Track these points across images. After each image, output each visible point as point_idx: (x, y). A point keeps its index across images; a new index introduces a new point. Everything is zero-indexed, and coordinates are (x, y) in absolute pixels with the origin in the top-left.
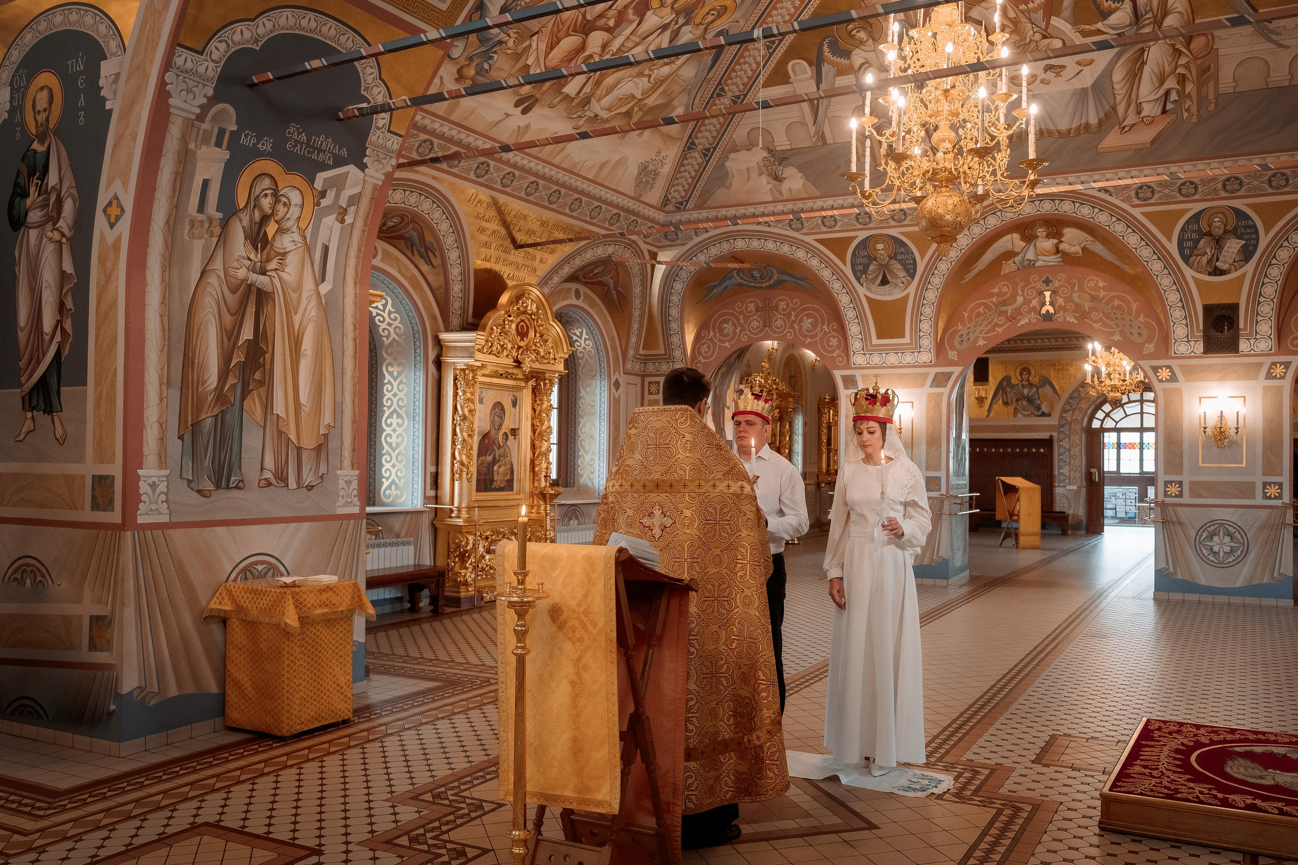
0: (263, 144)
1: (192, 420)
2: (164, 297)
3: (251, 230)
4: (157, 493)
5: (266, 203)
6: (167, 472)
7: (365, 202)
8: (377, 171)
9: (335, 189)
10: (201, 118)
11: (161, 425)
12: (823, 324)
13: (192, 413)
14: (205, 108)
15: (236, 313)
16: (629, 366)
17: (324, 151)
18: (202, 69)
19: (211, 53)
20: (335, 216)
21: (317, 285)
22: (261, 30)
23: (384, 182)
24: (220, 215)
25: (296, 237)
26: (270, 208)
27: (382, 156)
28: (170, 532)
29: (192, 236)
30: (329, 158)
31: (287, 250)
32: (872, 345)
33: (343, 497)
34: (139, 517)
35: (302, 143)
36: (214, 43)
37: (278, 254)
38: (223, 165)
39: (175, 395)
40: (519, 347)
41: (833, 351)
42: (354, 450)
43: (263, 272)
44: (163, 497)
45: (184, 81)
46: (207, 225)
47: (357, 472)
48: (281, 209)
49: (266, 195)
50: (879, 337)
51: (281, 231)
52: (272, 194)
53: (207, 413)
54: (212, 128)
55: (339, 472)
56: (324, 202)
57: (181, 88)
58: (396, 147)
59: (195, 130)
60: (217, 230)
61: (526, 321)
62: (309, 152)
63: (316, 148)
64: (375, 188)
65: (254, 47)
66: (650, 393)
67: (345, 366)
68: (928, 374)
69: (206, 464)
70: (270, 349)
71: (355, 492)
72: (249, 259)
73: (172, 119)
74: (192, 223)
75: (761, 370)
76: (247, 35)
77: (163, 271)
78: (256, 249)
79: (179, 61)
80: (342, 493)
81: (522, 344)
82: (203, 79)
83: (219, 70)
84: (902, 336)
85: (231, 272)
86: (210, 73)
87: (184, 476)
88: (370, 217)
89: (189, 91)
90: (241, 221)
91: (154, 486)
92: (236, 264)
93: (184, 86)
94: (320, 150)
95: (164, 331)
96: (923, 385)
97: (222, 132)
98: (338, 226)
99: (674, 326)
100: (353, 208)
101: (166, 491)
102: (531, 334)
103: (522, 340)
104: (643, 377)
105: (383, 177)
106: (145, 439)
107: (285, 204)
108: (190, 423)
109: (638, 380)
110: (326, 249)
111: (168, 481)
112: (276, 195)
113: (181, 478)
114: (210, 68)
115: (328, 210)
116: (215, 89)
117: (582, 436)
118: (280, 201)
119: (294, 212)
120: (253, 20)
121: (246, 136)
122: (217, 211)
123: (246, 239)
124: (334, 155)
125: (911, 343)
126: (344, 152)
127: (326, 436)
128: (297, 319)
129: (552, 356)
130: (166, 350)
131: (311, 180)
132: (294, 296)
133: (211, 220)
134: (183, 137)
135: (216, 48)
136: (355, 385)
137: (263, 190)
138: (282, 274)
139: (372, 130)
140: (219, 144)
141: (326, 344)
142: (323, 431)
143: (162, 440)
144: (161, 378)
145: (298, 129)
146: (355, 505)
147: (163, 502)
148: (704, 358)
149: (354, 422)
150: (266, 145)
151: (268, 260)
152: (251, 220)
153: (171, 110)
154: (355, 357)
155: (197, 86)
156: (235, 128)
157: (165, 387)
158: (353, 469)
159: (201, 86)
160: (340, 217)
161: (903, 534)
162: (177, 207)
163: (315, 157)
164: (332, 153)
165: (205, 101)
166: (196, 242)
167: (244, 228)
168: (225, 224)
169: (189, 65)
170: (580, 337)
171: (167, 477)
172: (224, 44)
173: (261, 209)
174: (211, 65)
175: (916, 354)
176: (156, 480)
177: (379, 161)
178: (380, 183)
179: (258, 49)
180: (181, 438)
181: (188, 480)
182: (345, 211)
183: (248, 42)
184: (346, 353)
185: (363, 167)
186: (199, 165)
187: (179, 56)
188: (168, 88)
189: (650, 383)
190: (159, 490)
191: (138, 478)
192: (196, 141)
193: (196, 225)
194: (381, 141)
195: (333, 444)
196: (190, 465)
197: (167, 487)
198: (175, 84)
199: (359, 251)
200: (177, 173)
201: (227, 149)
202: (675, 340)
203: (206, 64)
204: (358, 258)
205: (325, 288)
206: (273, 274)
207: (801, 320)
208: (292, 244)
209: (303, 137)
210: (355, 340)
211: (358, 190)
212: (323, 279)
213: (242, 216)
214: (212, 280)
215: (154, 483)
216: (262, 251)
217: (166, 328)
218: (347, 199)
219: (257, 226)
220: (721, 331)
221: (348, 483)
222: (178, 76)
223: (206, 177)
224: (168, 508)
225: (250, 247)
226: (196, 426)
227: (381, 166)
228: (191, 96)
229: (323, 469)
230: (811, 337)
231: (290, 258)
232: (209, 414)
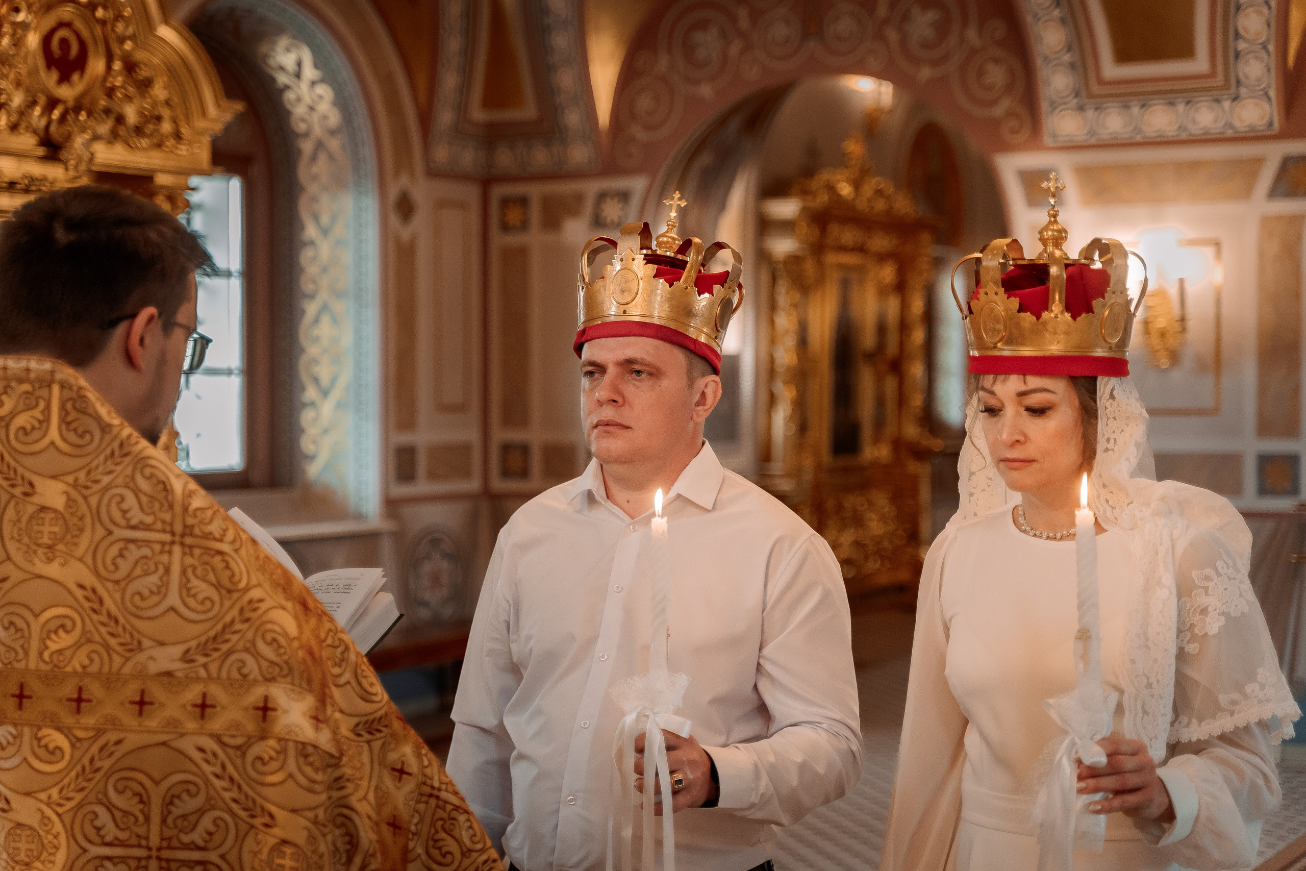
12: (965, 23)
16: (441, 154)
32: (1101, 82)
40: (52, 103)
41: (994, 103)
50: (1123, 55)
61: (79, 25)
66: (505, 227)
68: (1259, 161)
75: (841, 161)
81: (66, 93)
84: (1186, 51)
96: (1246, 192)
99: (561, 41)
102: (96, 66)
103: (64, 78)
104: (486, 182)
109: (471, 193)
117: (312, 351)
125: (1213, 74)
129: (166, 127)
148: (648, 128)
161: (1169, 815)
170: (298, 75)
175: (1227, 104)
189: (506, 202)
202: (565, 80)
207: (906, 17)
220: (689, 50)
230: (935, 63)
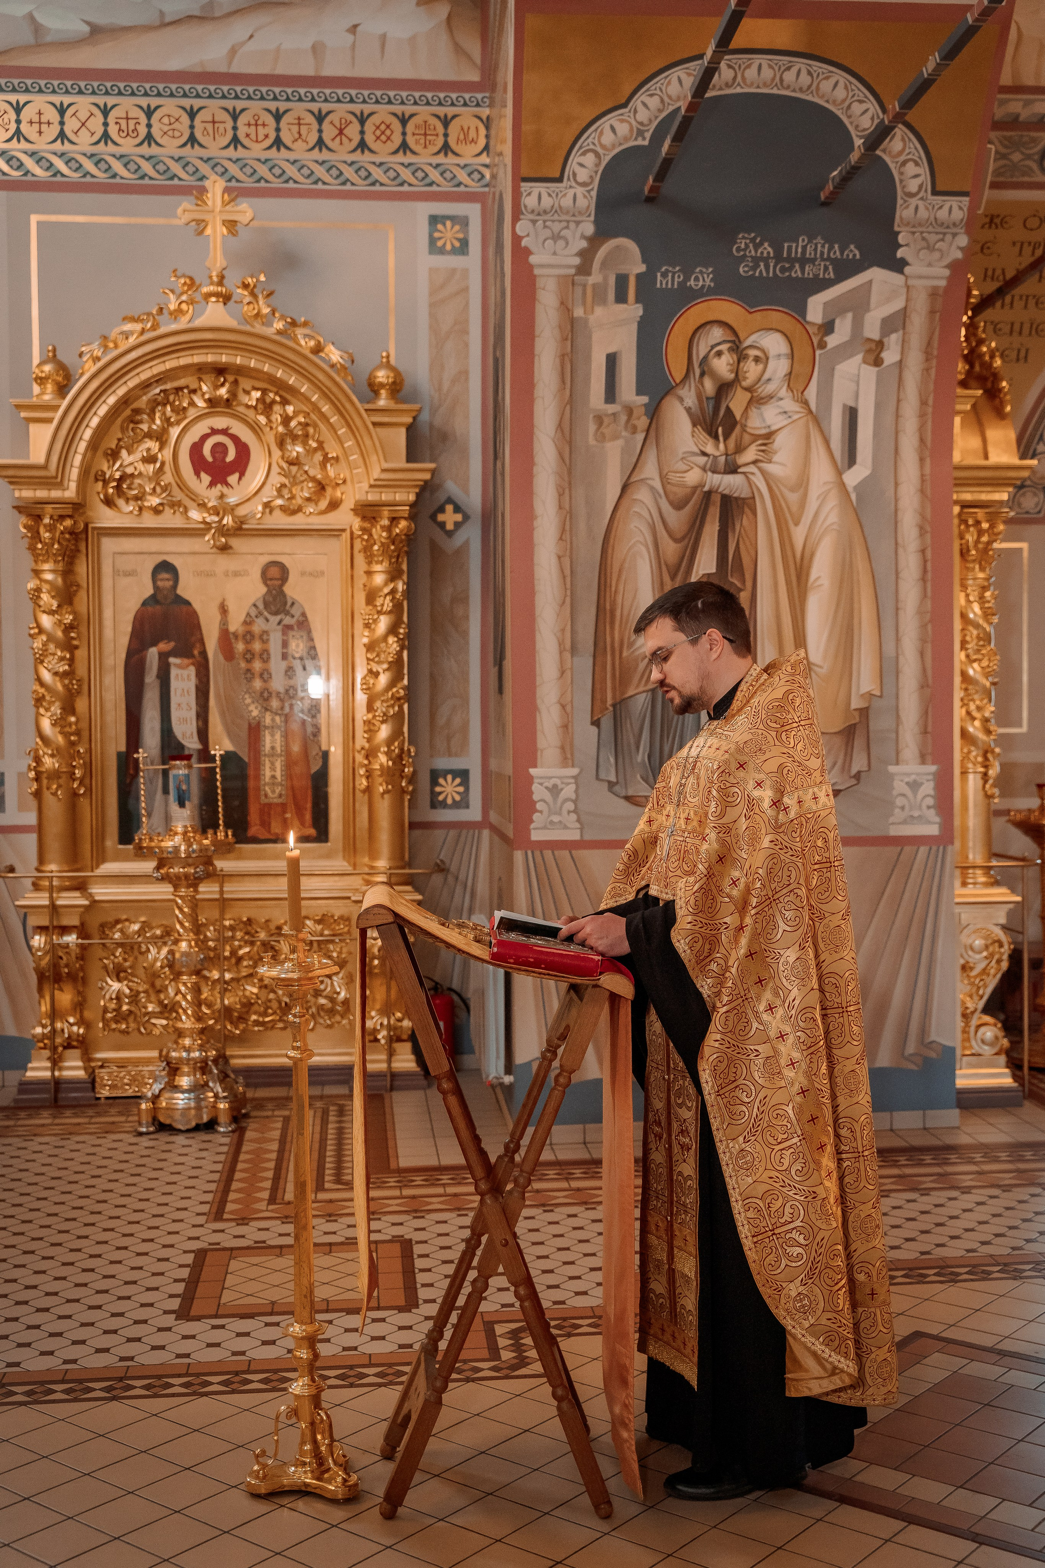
0: (697, 279)
1: (614, 697)
2: (563, 531)
3: (702, 409)
4: (560, 800)
5: (723, 366)
6: (575, 771)
7: (918, 322)
8: (930, 265)
9: (850, 315)
10: (584, 269)
11: (563, 707)
13: (614, 689)
14: (587, 256)
15: (683, 538)
17: (812, 261)
18: (567, 202)
19: (575, 175)
20: (859, 357)
21: (840, 473)
22: (643, 115)
23: (950, 279)
24: (645, 399)
25: (789, 404)
26: (731, 371)
27: (933, 238)
28: (579, 853)
29: (601, 438)
30: (826, 268)
31: (774, 428)
33: (903, 808)
34: (532, 832)
35: (766, 260)
36: (575, 160)
37: (756, 437)
38: (634, 327)
39: (585, 663)
42: (925, 732)
43: (732, 469)
44: (570, 806)
45: (545, 227)
46: (623, 418)
47: (933, 768)
48: (751, 370)
49: (719, 354)
51: (757, 400)
52: (730, 350)
53: (638, 686)
54: (605, 279)
55: (892, 769)
56: (832, 341)
57: (543, 238)
58: (958, 215)
59: (579, 290)
60: (643, 422)
62: (783, 270)
63: (796, 260)
64: (934, 293)
65: (640, 142)
67: (902, 596)
69: (639, 759)
70: (749, 584)
71: (930, 801)
72: (704, 454)
73: (540, 283)
74: (599, 420)
76: (623, 129)
77: (561, 495)
78: (716, 437)
79: (530, 202)
80: (900, 801)
82: (574, 216)
83: (594, 193)
85: (674, 478)
86: (582, 202)
87: (602, 775)
88: (935, 344)
89: (556, 237)
90: (681, 400)
91: (555, 791)
92: (681, 466)
93: (548, 233)
94: (804, 261)
95: (564, 577)
97: (622, 281)
98: (870, 373)
100: (894, 337)
101: (573, 797)
105: (947, 272)
106: (539, 727)
107: (757, 359)
108: (609, 702)
110: (852, 415)
111: (576, 783)
112: (738, 350)
113: (597, 778)
114: (580, 196)
115: (844, 351)
116: (596, 222)
118: (746, 357)
119: (779, 368)
120: (624, 105)
121: (664, 275)
122: (639, 392)
123: (694, 425)
124: (834, 262)
126: (853, 252)
127: (864, 712)
128: (799, 535)
130: (568, 600)
131: (802, 310)
132: (793, 498)
133: (629, 411)
134: (562, 303)
135: (581, 165)
136: (923, 626)
137: (713, 347)
138: (769, 467)
139: (900, 202)
140: (621, 298)
141: (861, 565)
142: (856, 704)
143: (565, 727)
144: (561, 644)
145: (753, 240)
146: (929, 822)
147: (569, 812)
149: (923, 686)
150: (703, 278)
151: (740, 449)
152: (699, 396)
153: (536, 272)
154: (923, 579)
155: (567, 227)
156: (642, 268)
157: (567, 655)
158: (923, 761)
159: (572, 225)
160: (872, 358)
162: (571, 401)
163: (796, 272)
164: (829, 258)
165: (584, 244)
166: (608, 445)
167: (688, 410)
168: (654, 412)
169: (547, 202)
171: (575, 777)
172: (591, 157)
173: (713, 375)
174: (580, 191)
176: (558, 782)
177: (930, 248)
178: (943, 283)
179: (646, 143)
180: (596, 723)
181: (609, 782)
182: (880, 345)
183: (626, 139)
184: (904, 574)
185: (899, 266)
186: (596, 336)
187: (529, 194)
188: (524, 243)
190: (563, 795)
191: (530, 779)
192: (584, 303)
193: (606, 421)
194: (923, 214)
195: (879, 724)
196: (612, 760)
197: (576, 791)
198: (532, 234)
199: (923, 403)
200: (563, 356)
201: (637, 301)
203: (571, 193)
204: (922, 415)
205: (853, 477)
206: (752, 469)
208: (781, 417)
209: (767, 249)
210: (923, 551)
211: (898, 304)
212: (851, 459)
213: (683, 392)
214: (642, 495)
215: (555, 786)
216: (725, 440)
217: (568, 572)
218: (878, 324)
219: (712, 403)
221: (915, 786)
222: (534, 222)
223: (611, 350)
224: (578, 820)
225: (703, 436)
226: (620, 708)
227: (937, 255)
228: (561, 243)
229: (859, 763)
231: (780, 440)
232: (641, 689)
